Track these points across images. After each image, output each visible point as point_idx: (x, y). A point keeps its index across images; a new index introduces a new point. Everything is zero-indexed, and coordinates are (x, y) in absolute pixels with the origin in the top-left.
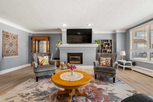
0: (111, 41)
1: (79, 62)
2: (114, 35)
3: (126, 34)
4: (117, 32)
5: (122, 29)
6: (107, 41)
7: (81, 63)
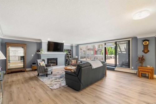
0: (71, 50)
1: (55, 64)
2: (72, 47)
3: (77, 46)
4: (74, 45)
5: (76, 44)
6: (69, 50)
7: (57, 64)
